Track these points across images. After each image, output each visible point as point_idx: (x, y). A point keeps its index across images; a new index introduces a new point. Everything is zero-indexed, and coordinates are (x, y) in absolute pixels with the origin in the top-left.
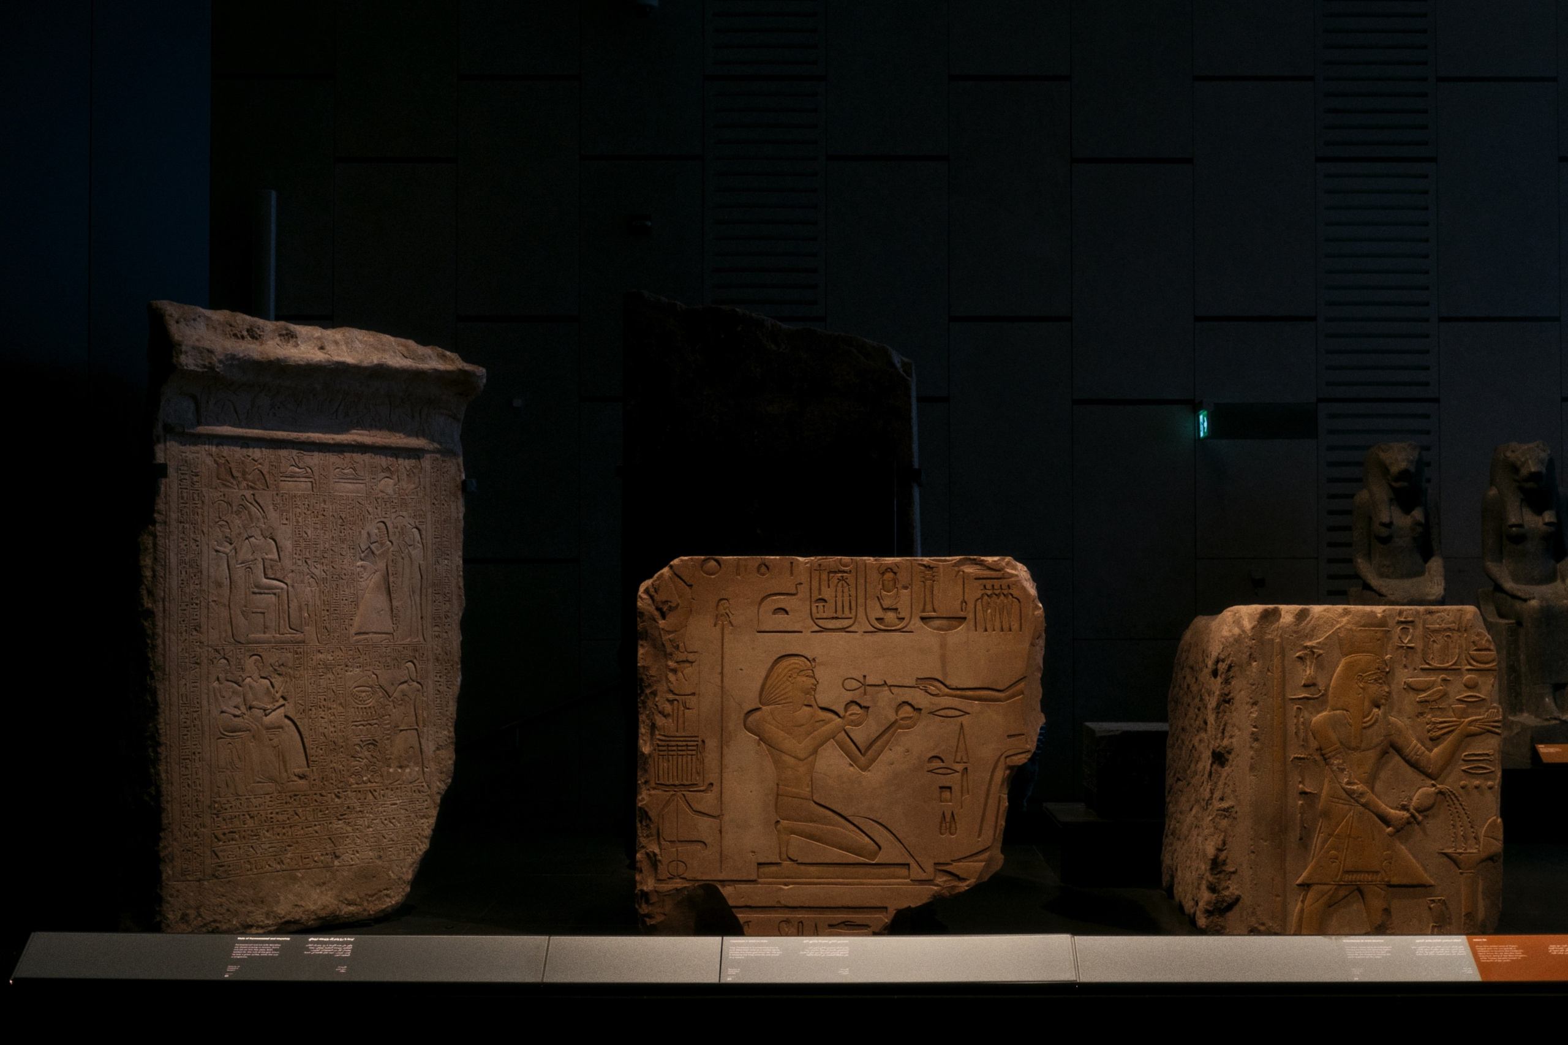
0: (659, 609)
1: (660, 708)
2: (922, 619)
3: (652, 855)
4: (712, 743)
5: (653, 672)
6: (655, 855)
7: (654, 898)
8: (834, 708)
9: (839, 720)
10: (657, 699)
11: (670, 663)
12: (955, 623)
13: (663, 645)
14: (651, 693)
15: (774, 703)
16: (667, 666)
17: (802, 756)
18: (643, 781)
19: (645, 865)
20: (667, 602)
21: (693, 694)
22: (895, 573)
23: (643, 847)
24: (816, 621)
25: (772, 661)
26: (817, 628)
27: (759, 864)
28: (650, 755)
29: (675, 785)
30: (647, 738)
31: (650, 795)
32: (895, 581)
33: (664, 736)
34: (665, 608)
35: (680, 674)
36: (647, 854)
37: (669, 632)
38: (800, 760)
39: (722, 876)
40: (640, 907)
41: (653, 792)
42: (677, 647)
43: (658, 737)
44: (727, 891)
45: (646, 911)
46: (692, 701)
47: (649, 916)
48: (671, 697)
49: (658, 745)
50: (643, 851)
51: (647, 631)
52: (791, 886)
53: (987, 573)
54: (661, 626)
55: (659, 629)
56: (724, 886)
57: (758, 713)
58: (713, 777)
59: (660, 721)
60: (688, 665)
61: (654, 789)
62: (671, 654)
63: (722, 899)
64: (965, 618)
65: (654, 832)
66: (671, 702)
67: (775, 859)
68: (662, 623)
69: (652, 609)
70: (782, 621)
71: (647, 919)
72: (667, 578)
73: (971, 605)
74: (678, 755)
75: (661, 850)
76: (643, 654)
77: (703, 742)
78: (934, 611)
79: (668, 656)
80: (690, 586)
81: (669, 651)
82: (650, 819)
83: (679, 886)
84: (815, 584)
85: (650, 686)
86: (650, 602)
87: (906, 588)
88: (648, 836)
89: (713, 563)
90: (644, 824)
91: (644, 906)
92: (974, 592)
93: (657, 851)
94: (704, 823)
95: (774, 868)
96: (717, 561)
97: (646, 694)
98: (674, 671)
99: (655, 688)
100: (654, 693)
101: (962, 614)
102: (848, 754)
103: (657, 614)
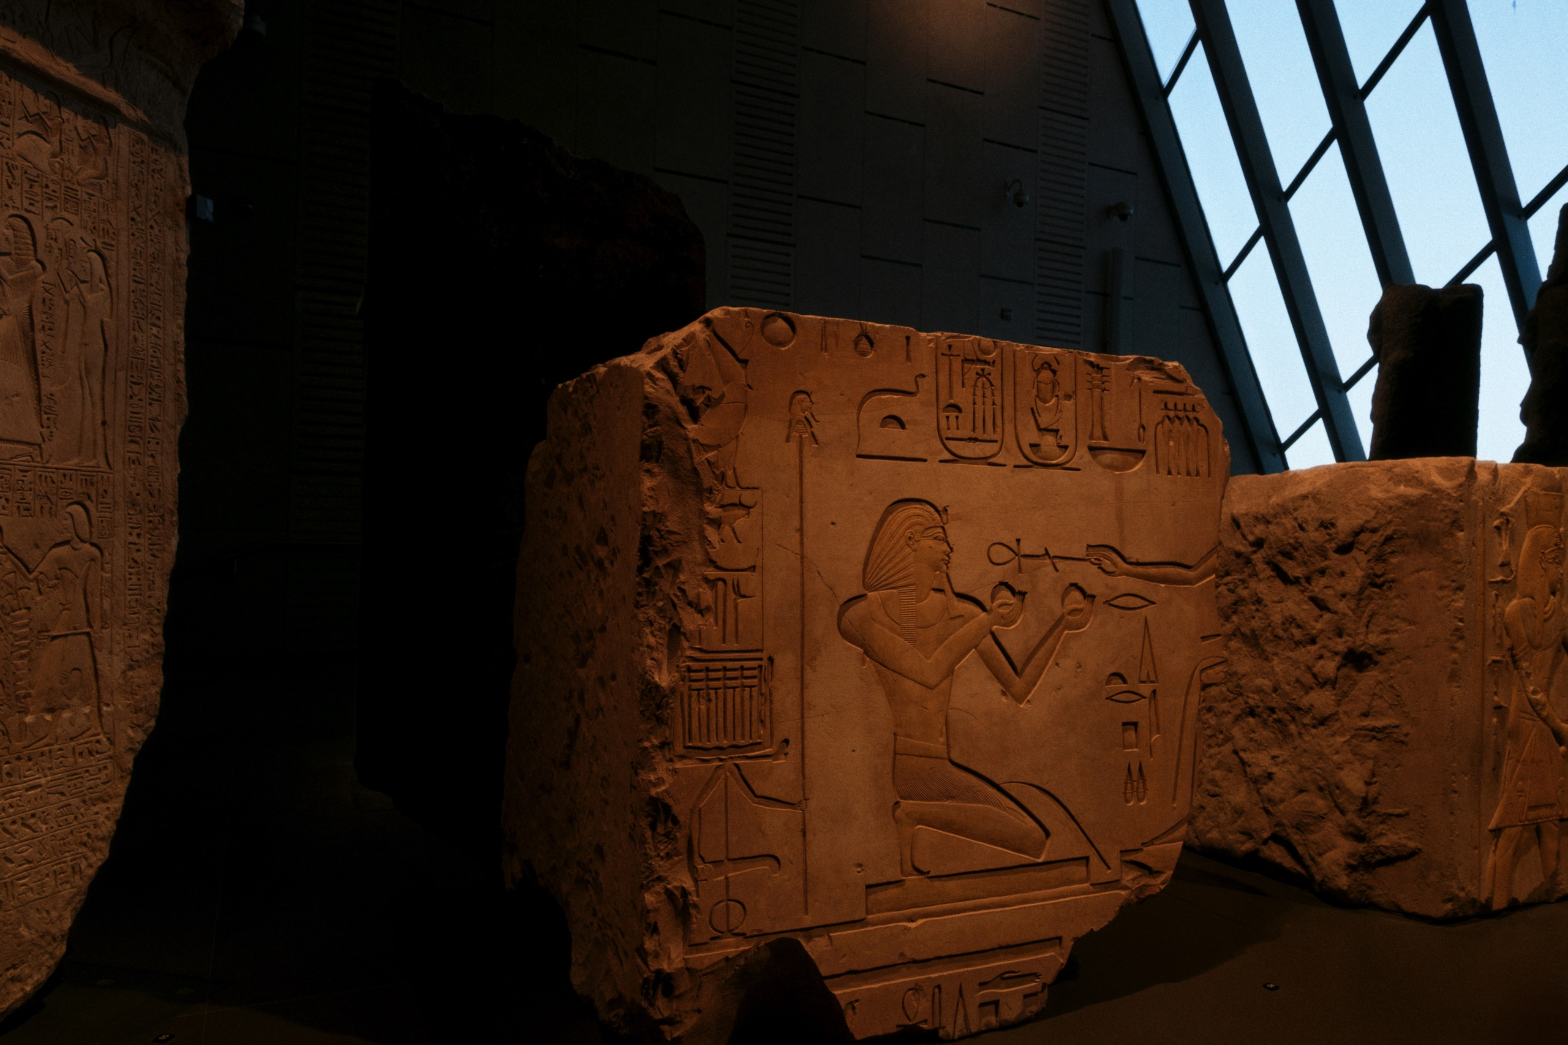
0: (686, 402)
1: (691, 595)
2: (1091, 449)
3: (678, 893)
4: (785, 663)
5: (672, 524)
6: (685, 893)
7: (683, 985)
8: (976, 594)
9: (983, 615)
10: (682, 578)
11: (709, 508)
12: (1131, 458)
13: (695, 470)
14: (668, 565)
15: (889, 586)
16: (703, 514)
17: (933, 681)
18: (656, 742)
19: (664, 919)
20: (703, 388)
21: (753, 568)
22: (1054, 372)
23: (660, 879)
24: (947, 443)
25: (881, 509)
26: (947, 456)
27: (868, 887)
28: (673, 690)
29: (721, 748)
30: (662, 655)
31: (675, 771)
32: (1055, 384)
33: (701, 650)
34: (700, 400)
35: (727, 529)
36: (669, 894)
37: (708, 448)
38: (931, 688)
39: (808, 921)
40: (652, 1005)
41: (679, 765)
42: (722, 478)
43: (689, 653)
44: (816, 948)
45: (666, 1014)
46: (750, 583)
47: (671, 1021)
48: (711, 573)
49: (689, 670)
50: (659, 887)
51: (661, 443)
52: (920, 922)
53: (1169, 385)
54: (691, 435)
55: (686, 439)
56: (809, 939)
57: (862, 604)
58: (787, 728)
59: (690, 620)
60: (740, 512)
61: (682, 757)
62: (710, 491)
63: (808, 964)
64: (1143, 452)
65: (682, 845)
66: (712, 583)
67: (893, 874)
68: (692, 429)
69: (674, 400)
70: (896, 440)
71: (665, 1028)
72: (702, 342)
73: (1150, 432)
74: (726, 687)
75: (696, 881)
76: (652, 489)
77: (771, 660)
78: (1106, 438)
79: (703, 493)
80: (744, 362)
81: (706, 484)
82: (675, 821)
83: (731, 951)
84: (943, 378)
85: (665, 551)
86: (669, 386)
87: (1068, 397)
88: (668, 856)
89: (781, 324)
90: (660, 829)
91: (661, 1002)
92: (1154, 414)
93: (689, 885)
94: (775, 818)
95: (893, 891)
96: (788, 320)
97: (657, 567)
98: (717, 523)
99: (674, 556)
100: (675, 567)
101: (1140, 446)
102: (997, 675)
103: (682, 410)
